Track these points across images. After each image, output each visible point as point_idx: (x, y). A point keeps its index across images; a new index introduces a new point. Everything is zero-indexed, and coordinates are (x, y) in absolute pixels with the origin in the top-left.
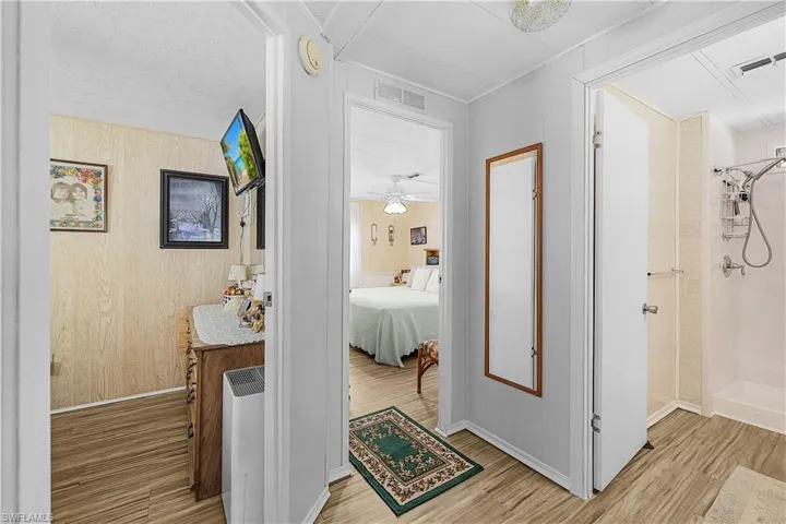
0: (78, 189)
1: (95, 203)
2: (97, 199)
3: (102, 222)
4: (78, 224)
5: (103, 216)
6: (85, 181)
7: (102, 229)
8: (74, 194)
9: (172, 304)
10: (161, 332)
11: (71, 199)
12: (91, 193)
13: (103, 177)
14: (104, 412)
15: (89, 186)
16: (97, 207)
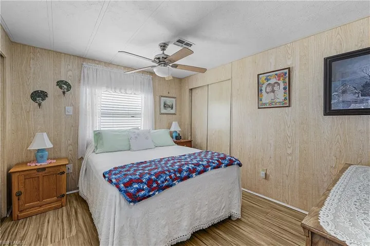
0: (276, 85)
1: (283, 91)
2: (285, 89)
3: (287, 101)
4: (276, 104)
5: (287, 98)
6: (279, 80)
7: (287, 105)
8: (274, 88)
9: (334, 158)
10: (325, 176)
11: (273, 91)
12: (282, 86)
13: (287, 75)
14: (286, 212)
15: (281, 82)
16: (285, 93)
